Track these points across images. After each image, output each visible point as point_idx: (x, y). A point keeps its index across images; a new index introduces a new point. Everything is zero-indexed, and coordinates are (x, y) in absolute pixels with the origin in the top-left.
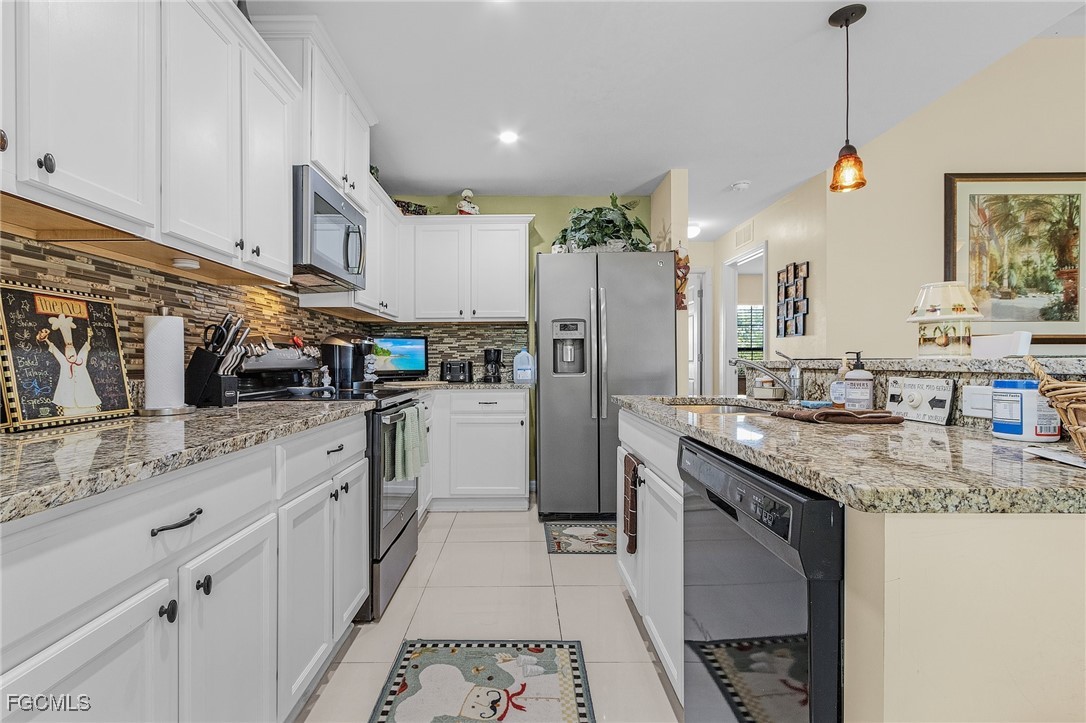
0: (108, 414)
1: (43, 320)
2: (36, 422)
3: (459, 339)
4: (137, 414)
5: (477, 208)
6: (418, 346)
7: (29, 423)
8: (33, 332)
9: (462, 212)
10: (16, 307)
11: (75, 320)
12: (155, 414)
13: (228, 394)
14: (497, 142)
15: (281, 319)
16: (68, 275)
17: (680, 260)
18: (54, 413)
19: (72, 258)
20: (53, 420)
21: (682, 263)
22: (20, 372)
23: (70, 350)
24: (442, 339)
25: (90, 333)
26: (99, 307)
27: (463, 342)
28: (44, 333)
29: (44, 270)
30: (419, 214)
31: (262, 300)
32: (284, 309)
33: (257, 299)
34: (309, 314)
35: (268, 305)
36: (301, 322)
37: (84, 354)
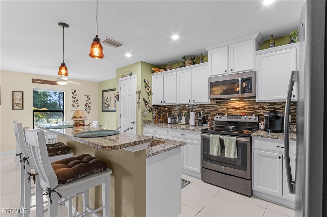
1: (182, 113)
7: (178, 123)
10: (180, 112)
13: (200, 124)
25: (187, 114)
26: (189, 111)
31: (235, 104)
32: (248, 104)
33: (232, 104)
34: (269, 104)
35: (239, 105)
36: (261, 107)
37: (185, 117)
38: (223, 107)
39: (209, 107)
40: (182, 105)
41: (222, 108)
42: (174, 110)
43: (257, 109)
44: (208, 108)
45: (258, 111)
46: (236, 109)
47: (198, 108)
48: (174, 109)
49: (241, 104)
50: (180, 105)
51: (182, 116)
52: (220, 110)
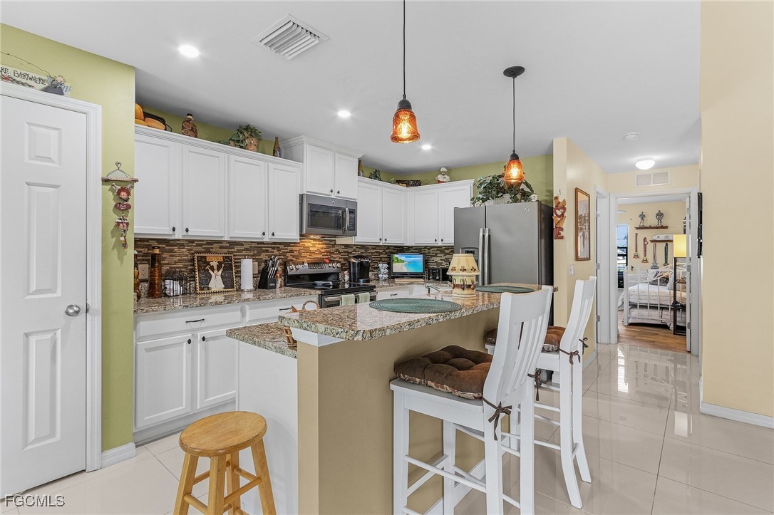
0: (227, 290)
1: (208, 263)
2: (203, 292)
3: (446, 254)
4: (237, 290)
5: (447, 177)
6: (419, 258)
7: (201, 292)
8: (205, 267)
9: (439, 182)
10: (201, 260)
11: (218, 262)
12: (242, 290)
13: (271, 285)
14: (420, 149)
15: (323, 251)
16: (220, 248)
17: (559, 203)
18: (208, 289)
19: (221, 243)
20: (208, 291)
21: (560, 206)
22: (200, 278)
23: (216, 271)
24: (436, 254)
25: (223, 265)
26: (227, 257)
27: (447, 256)
28: (208, 266)
29: (212, 248)
30: (416, 185)
31: (310, 244)
32: (325, 246)
33: (306, 244)
34: (343, 247)
35: (314, 246)
36: (337, 251)
37: (220, 272)
38: (294, 248)
39: (270, 249)
40: (203, 241)
41: (292, 251)
42: (173, 256)
43: (333, 253)
44: (267, 251)
45: (334, 256)
46: (312, 253)
47: (246, 249)
48: (172, 251)
49: (317, 246)
50: (196, 240)
51: (210, 271)
52: (288, 255)
